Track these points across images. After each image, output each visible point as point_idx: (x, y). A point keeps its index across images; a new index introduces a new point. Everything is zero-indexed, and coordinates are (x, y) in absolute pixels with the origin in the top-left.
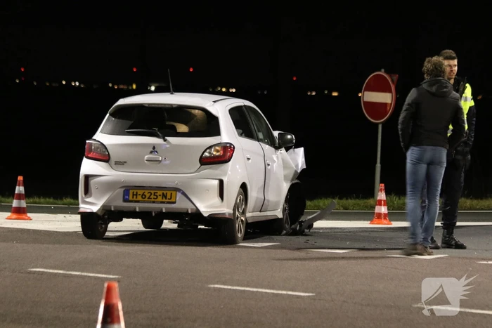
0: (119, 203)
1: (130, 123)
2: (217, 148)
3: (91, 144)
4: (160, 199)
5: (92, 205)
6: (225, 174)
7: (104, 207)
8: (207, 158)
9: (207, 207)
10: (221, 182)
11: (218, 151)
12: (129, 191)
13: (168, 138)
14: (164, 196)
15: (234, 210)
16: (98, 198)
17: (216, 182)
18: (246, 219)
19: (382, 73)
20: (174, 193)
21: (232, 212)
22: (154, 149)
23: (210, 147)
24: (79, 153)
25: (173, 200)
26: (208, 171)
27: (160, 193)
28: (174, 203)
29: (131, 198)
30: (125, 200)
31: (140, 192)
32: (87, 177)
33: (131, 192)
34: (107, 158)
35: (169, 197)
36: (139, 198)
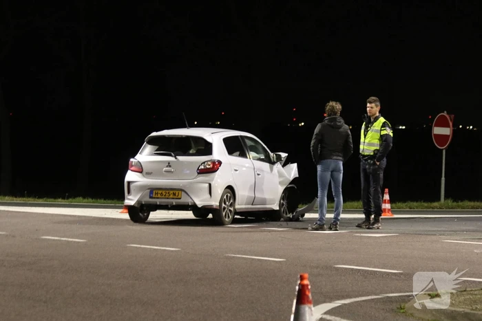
0: (147, 199)
1: (157, 147)
2: (209, 163)
3: (132, 162)
4: (171, 196)
5: (131, 200)
6: (213, 180)
7: (138, 202)
8: (201, 169)
9: (201, 201)
10: (210, 185)
11: (209, 165)
12: (153, 191)
13: (178, 157)
14: (174, 194)
15: (220, 203)
16: (135, 196)
17: (207, 185)
18: (235, 209)
19: (445, 114)
20: (180, 192)
21: (218, 204)
22: (169, 164)
23: (204, 163)
24: (125, 167)
25: (179, 197)
26: (202, 178)
27: (171, 192)
28: (180, 199)
29: (154, 196)
30: (151, 197)
31: (160, 192)
32: (129, 183)
33: (154, 192)
34: (141, 171)
35: (177, 195)
36: (159, 196)
